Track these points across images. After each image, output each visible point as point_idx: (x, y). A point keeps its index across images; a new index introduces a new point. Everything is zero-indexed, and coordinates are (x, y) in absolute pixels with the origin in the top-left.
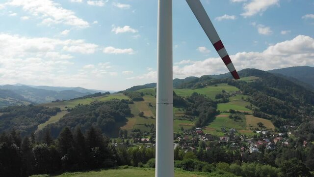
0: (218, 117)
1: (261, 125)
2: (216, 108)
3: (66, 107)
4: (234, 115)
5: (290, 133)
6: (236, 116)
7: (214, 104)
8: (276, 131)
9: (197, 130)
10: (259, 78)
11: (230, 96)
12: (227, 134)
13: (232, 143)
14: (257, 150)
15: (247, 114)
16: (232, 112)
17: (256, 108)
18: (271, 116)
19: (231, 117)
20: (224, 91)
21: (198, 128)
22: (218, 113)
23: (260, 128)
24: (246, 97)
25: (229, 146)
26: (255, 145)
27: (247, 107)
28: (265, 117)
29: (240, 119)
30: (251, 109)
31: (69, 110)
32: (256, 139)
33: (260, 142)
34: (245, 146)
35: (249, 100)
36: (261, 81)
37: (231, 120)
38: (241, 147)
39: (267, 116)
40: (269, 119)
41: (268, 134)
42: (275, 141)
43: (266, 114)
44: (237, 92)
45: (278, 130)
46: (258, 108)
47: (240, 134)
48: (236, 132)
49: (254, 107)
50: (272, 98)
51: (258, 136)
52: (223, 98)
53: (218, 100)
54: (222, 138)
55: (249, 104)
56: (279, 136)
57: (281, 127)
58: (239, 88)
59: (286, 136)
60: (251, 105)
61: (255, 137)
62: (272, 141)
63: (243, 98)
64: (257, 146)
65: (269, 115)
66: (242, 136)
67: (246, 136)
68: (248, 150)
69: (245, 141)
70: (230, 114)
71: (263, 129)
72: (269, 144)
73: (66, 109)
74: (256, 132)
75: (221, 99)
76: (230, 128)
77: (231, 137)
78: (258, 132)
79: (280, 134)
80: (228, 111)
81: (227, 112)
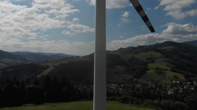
0: (148, 72)
1: (176, 77)
2: (147, 66)
3: (53, 65)
4: (158, 71)
5: (195, 82)
6: (160, 72)
7: (146, 64)
8: (186, 81)
9: (134, 80)
10: (175, 47)
11: (156, 59)
12: (154, 83)
13: (157, 88)
14: (173, 93)
15: (167, 70)
16: (157, 68)
17: (173, 66)
18: (183, 71)
19: (156, 72)
20: (152, 56)
21: (135, 79)
22: (148, 69)
23: (175, 79)
24: (166, 59)
25: (154, 90)
26: (172, 90)
27: (167, 66)
28: (178, 72)
29: (162, 73)
30: (170, 67)
31: (54, 67)
32: (172, 86)
33: (175, 88)
34: (165, 91)
35: (168, 61)
36: (177, 49)
37: (156, 74)
38: (162, 91)
39: (180, 71)
40: (181, 73)
41: (181, 83)
42: (185, 87)
43: (179, 70)
44: (160, 56)
45: (187, 80)
46: (174, 66)
47: (162, 83)
48: (160, 81)
49: (172, 66)
50: (183, 60)
51: (174, 84)
52: (152, 60)
53: (148, 61)
54: (151, 85)
55: (168, 64)
56: (188, 84)
57: (189, 78)
58: (162, 54)
59: (192, 84)
60: (170, 65)
61: (172, 85)
62: (183, 87)
63: (164, 60)
64: (173, 90)
65: (181, 71)
66: (163, 84)
67: (166, 84)
68: (167, 93)
69: (165, 87)
70: (156, 70)
71: (177, 80)
72: (181, 89)
73: (53, 66)
74: (172, 82)
75: (150, 61)
76: (155, 79)
77: (156, 85)
78: (174, 82)
79: (188, 83)
80: (155, 68)
81: (153, 69)
